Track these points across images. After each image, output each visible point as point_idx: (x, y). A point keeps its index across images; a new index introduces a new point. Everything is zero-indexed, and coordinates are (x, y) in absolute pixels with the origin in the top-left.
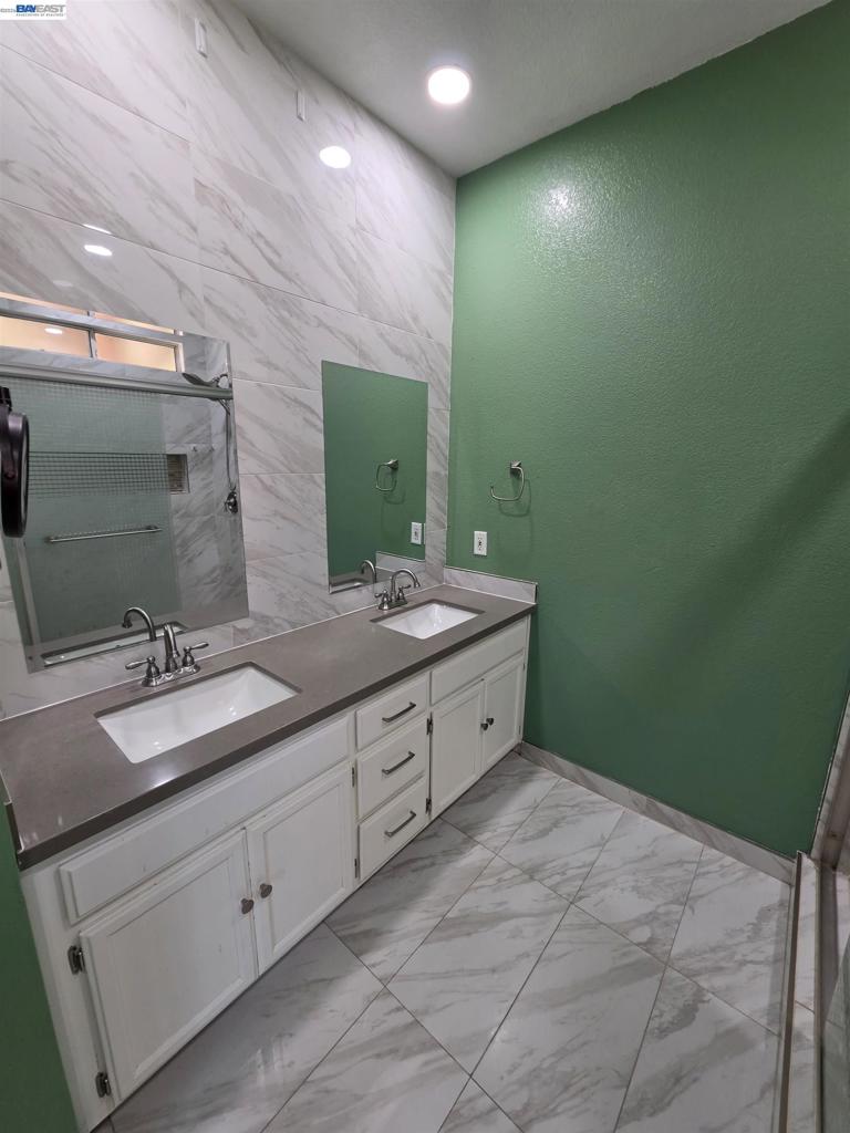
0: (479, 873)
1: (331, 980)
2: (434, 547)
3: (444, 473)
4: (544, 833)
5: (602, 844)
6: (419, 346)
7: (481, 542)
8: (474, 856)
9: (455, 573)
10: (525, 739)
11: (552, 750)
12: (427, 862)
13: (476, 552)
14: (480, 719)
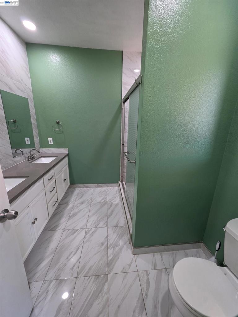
0: (73, 208)
1: (52, 236)
2: (37, 143)
3: (36, 123)
4: (82, 197)
5: (92, 194)
6: (24, 87)
7: (51, 141)
8: (70, 206)
9: (44, 150)
10: (70, 184)
11: (77, 184)
12: (61, 211)
13: (50, 143)
14: (63, 180)
